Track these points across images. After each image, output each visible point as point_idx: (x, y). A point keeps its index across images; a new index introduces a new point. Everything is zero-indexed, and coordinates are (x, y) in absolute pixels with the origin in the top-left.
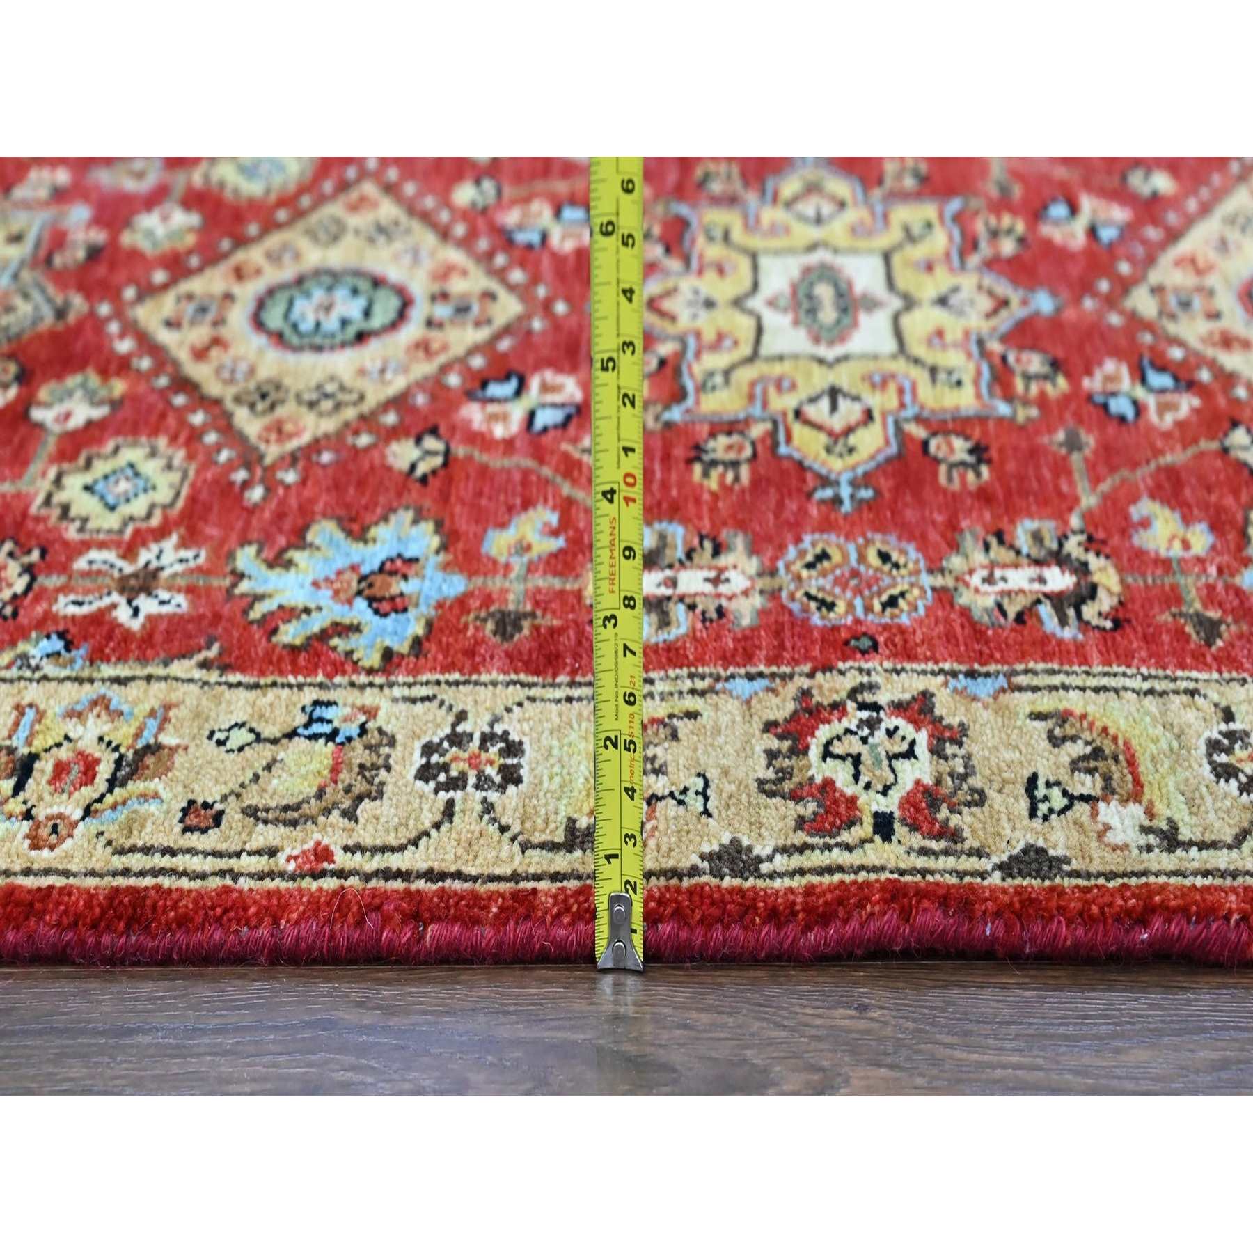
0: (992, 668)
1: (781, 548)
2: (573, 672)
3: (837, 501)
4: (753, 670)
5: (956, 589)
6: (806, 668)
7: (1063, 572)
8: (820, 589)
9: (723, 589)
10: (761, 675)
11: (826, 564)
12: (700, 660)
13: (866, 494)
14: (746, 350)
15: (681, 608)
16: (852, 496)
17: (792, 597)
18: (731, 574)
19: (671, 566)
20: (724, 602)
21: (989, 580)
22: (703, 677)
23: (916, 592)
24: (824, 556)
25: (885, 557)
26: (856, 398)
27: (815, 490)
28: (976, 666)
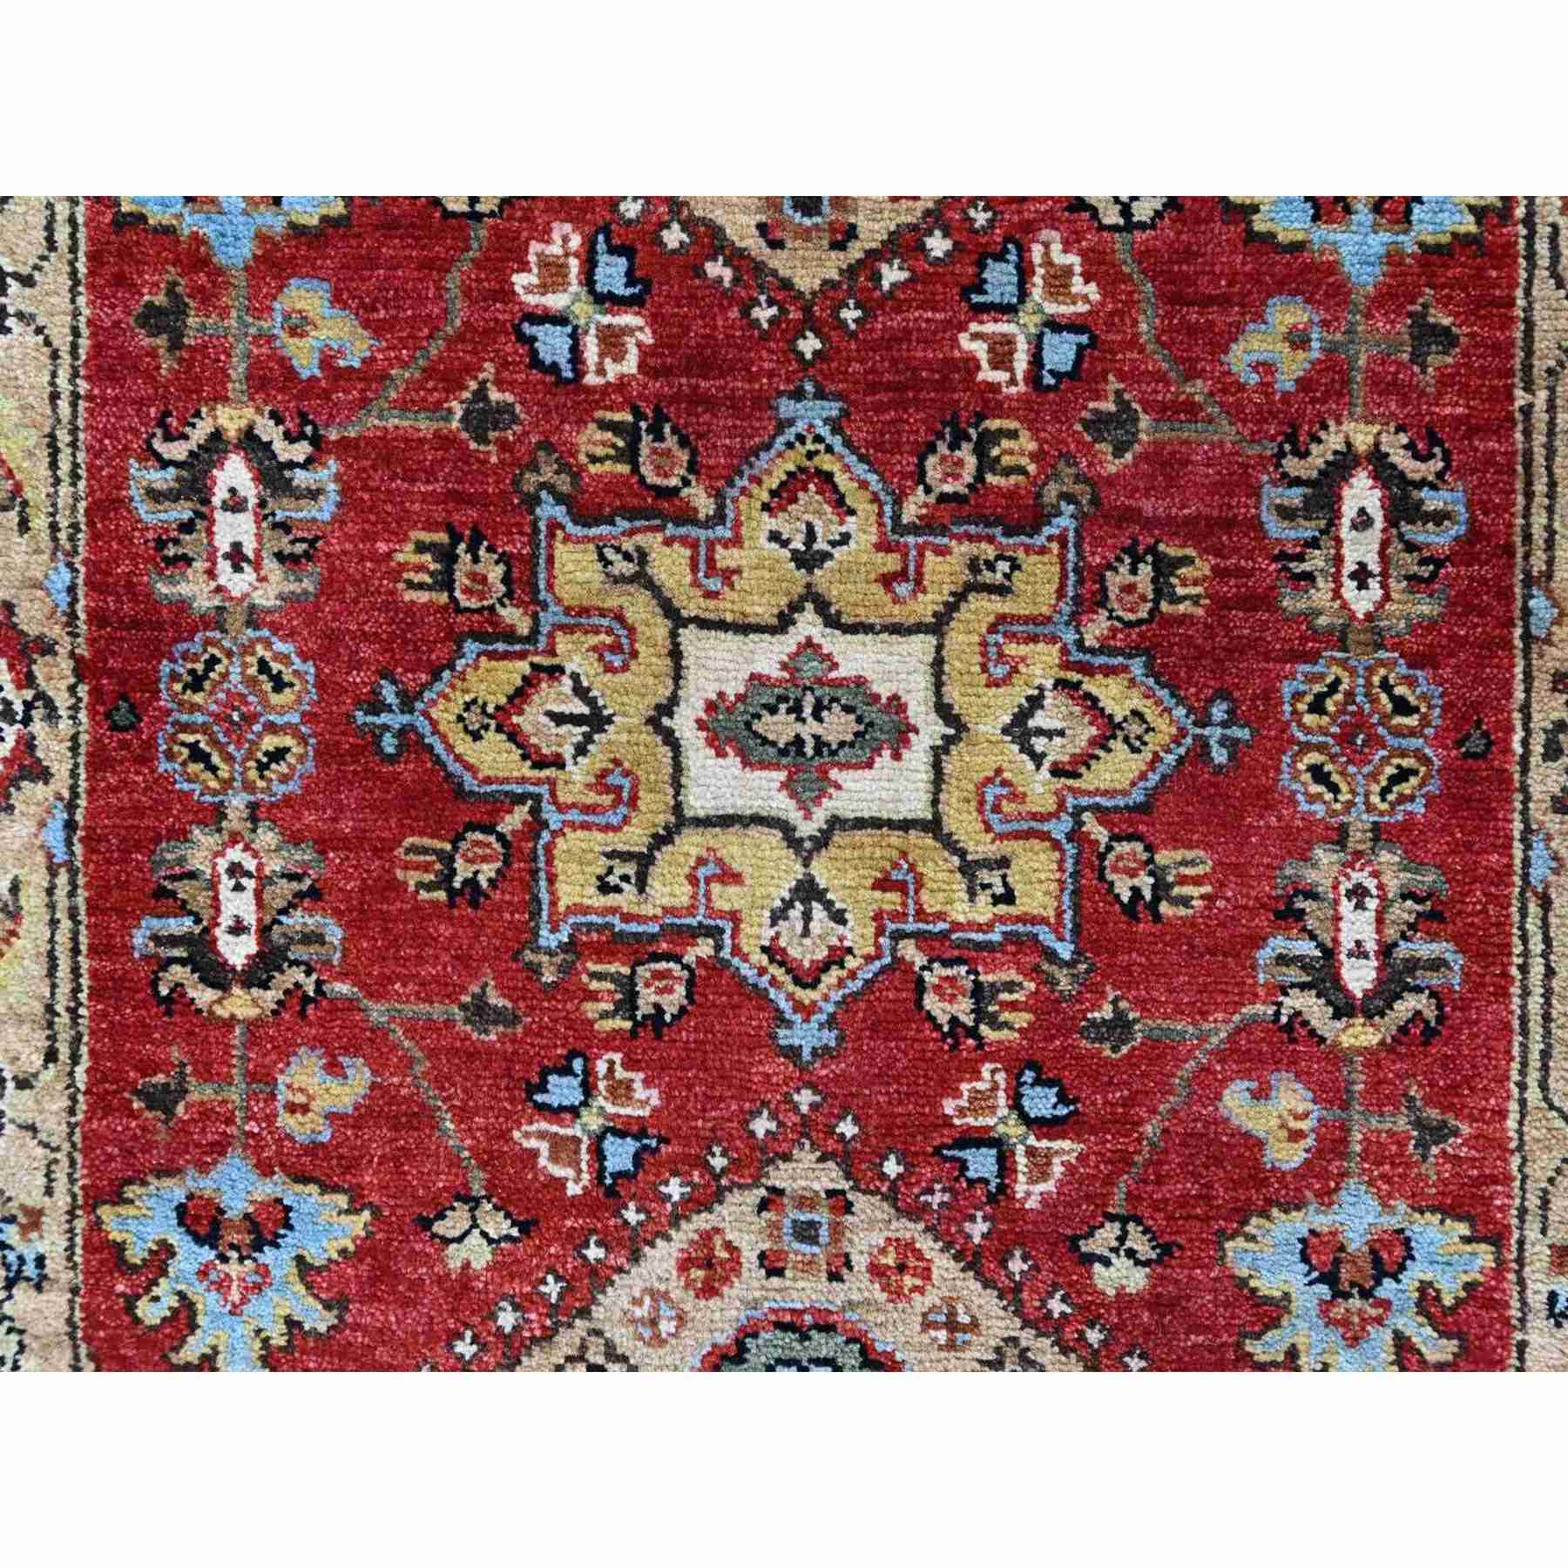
0: (78, 848)
1: (291, 635)
2: (90, 397)
3: (377, 707)
4: (81, 593)
5: (219, 830)
6: (83, 650)
7: (248, 957)
8: (225, 676)
9: (224, 566)
10: (75, 601)
11: (268, 686)
12: (95, 536)
13: (389, 744)
14: (692, 606)
15: (187, 515)
16: (386, 727)
17: (208, 642)
18: (249, 574)
19: (262, 504)
20: (199, 565)
21: (235, 870)
22: (71, 538)
23: (213, 784)
24: (279, 685)
25: (278, 755)
26: (581, 750)
27: (394, 682)
28: (80, 833)
